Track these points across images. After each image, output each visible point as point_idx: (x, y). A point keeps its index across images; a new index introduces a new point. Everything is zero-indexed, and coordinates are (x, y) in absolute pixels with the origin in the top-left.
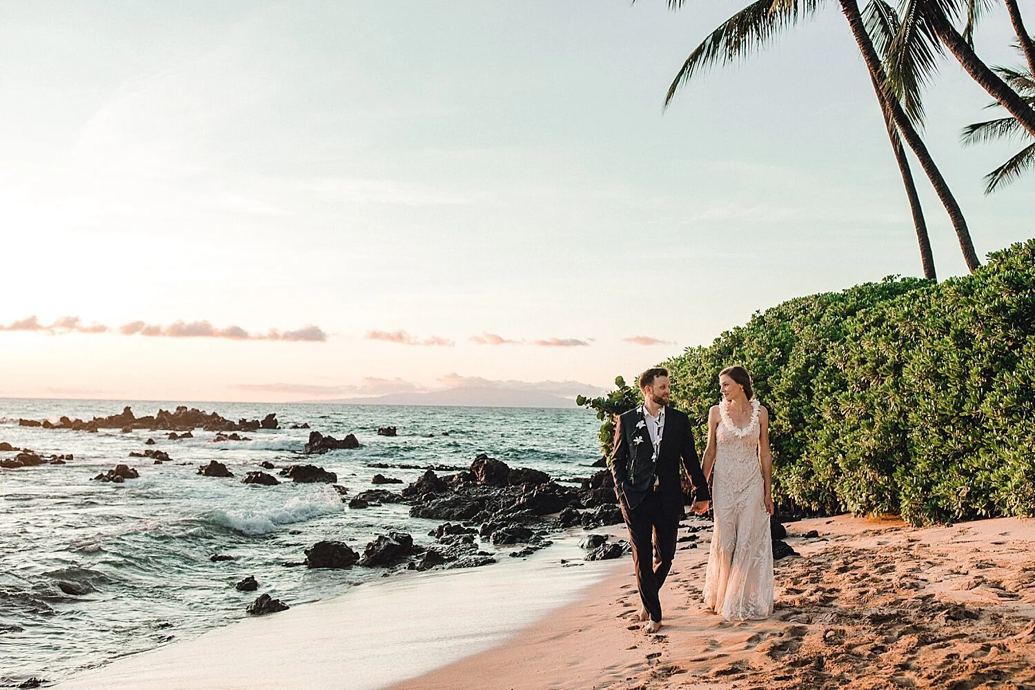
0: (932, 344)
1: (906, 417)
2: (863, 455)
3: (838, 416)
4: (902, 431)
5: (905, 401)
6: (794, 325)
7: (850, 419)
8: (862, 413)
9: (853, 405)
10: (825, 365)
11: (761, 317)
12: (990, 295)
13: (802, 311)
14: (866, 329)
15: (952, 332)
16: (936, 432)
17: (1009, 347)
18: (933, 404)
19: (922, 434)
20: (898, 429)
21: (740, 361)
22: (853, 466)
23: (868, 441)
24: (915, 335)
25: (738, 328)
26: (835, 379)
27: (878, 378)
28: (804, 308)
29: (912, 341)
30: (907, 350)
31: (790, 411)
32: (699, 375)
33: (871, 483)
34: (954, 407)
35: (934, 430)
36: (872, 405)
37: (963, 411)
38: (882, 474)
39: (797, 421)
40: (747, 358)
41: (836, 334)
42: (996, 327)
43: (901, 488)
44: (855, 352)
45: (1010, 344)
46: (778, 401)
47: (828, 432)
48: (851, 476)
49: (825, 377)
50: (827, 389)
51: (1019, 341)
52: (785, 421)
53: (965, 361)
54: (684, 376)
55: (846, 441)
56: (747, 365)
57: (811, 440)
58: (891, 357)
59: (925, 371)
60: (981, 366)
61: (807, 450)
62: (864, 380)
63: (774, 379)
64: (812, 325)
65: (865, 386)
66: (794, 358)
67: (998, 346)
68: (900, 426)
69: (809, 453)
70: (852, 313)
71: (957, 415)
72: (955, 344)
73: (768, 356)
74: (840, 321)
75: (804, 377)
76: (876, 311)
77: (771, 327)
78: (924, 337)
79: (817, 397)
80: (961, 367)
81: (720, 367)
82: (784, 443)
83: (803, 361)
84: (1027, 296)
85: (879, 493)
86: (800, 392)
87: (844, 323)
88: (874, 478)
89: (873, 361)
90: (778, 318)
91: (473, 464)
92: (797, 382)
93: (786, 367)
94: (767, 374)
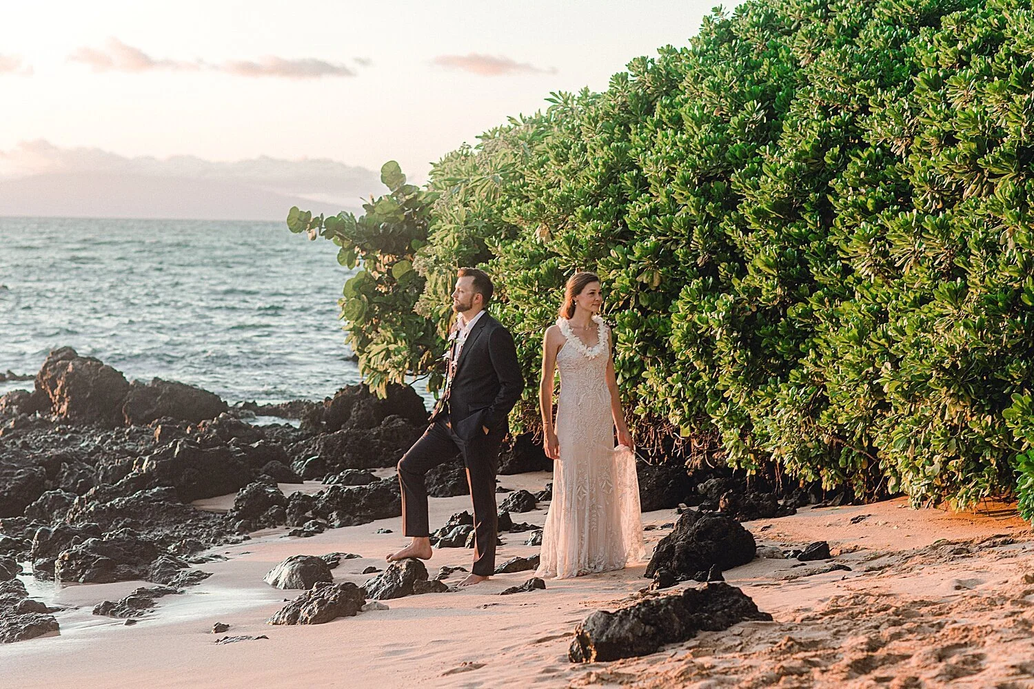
2: (938, 365)
3: (888, 269)
6: (797, 46)
7: (915, 279)
8: (940, 263)
9: (921, 244)
10: (864, 146)
11: (726, 24)
13: (819, 13)
14: (959, 60)
21: (669, 131)
22: (915, 391)
25: (670, 50)
26: (885, 179)
27: (981, 180)
31: (780, 255)
32: (573, 163)
33: (954, 429)
36: (965, 244)
38: (980, 410)
39: (795, 278)
40: (687, 124)
41: (892, 70)
43: (1020, 443)
44: (932, 114)
46: (752, 231)
47: (864, 307)
48: (911, 414)
49: (862, 175)
50: (865, 204)
52: (767, 278)
54: (541, 164)
55: (901, 330)
56: (686, 142)
57: (825, 323)
61: (816, 347)
62: (950, 184)
63: (747, 176)
64: (840, 46)
65: (951, 198)
66: (794, 126)
69: (819, 356)
70: (932, 19)
73: (734, 120)
74: (903, 39)
75: (814, 173)
76: (986, 16)
77: (746, 50)
79: (842, 221)
81: (623, 144)
82: (763, 330)
83: (814, 134)
85: (973, 457)
86: (804, 210)
87: (912, 44)
88: (963, 420)
89: (972, 140)
90: (764, 26)
91: (43, 373)
92: (799, 185)
93: (776, 147)
94: (730, 164)
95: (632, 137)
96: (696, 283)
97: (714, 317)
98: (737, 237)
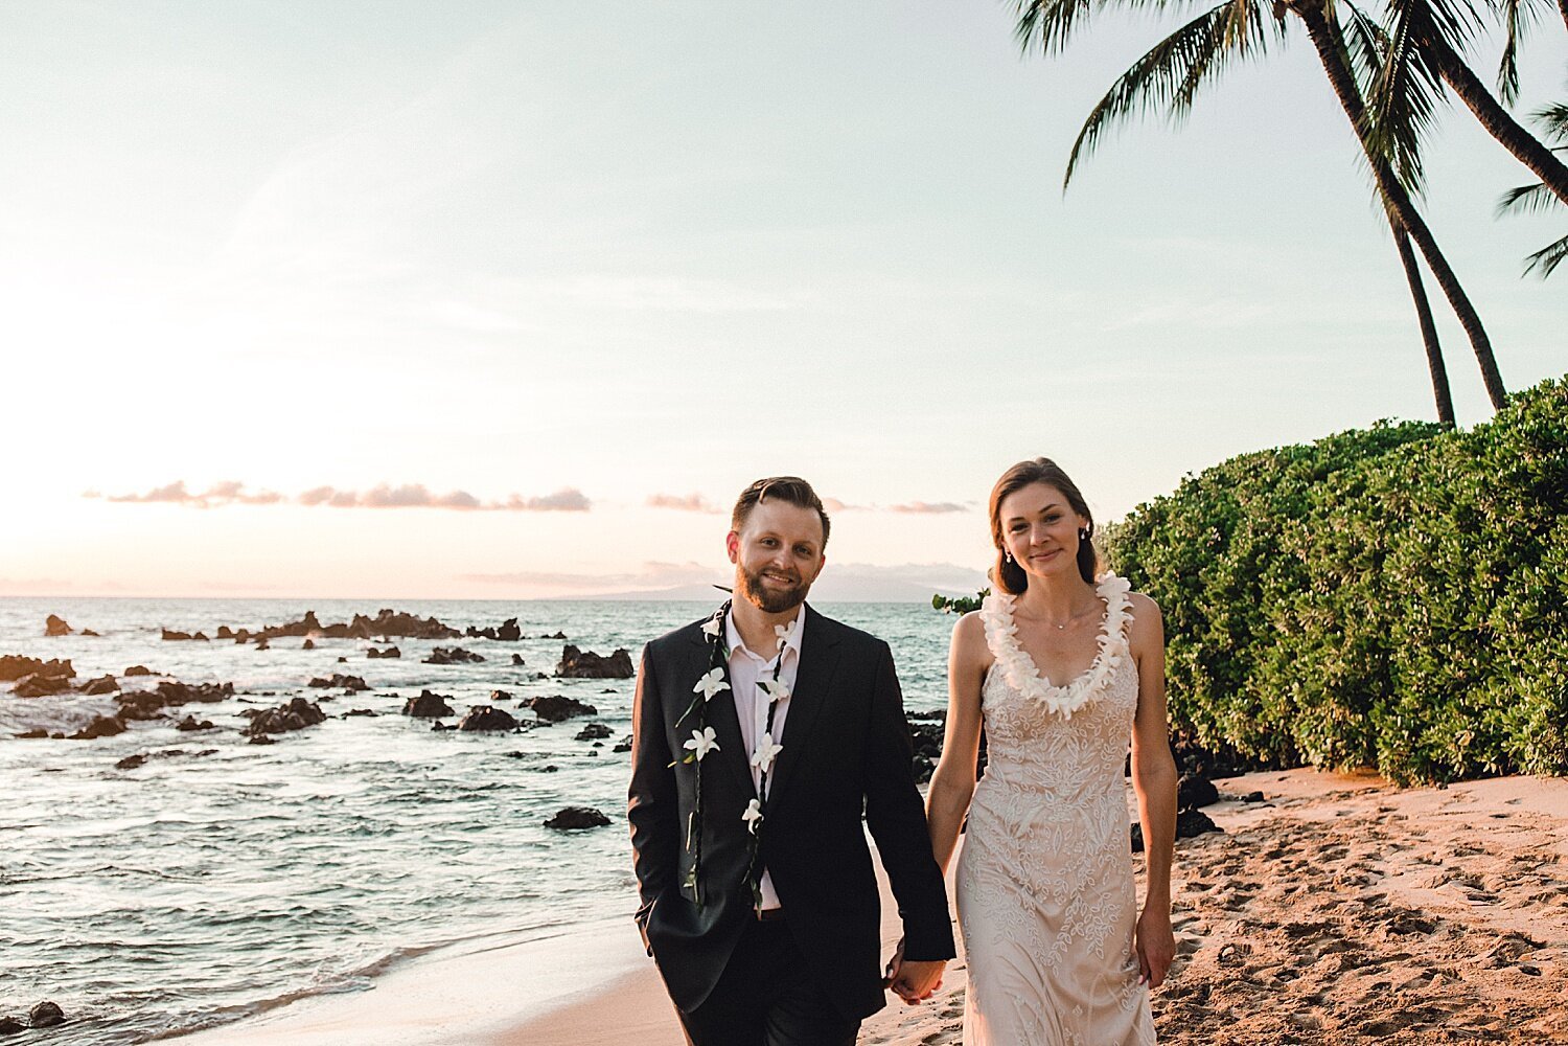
0: (1426, 525)
1: (1388, 631)
2: (1327, 684)
3: (1296, 627)
4: (1382, 650)
5: (1387, 607)
6: (1238, 494)
7: (1312, 633)
8: (1327, 624)
9: (1315, 612)
10: (1280, 554)
11: (1195, 482)
12: (1508, 455)
13: (1252, 473)
14: (1338, 501)
15: (1454, 508)
16: (1428, 653)
17: (1532, 531)
18: (1424, 612)
19: (1410, 655)
20: (1376, 647)
21: (1161, 547)
22: (1314, 700)
23: (1335, 666)
24: (1405, 511)
25: (1161, 498)
26: (1293, 573)
27: (1352, 573)
28: (1255, 468)
29: (1400, 520)
30: (1393, 533)
31: (1230, 619)
33: (1339, 724)
34: (1453, 618)
35: (1425, 650)
36: (1342, 612)
37: (1465, 624)
38: (1354, 712)
39: (1240, 633)
40: (1172, 542)
41: (1297, 508)
42: (1514, 503)
43: (1380, 732)
44: (1322, 534)
45: (1534, 527)
46: (1213, 605)
47: (1282, 650)
48: (1312, 714)
49: (1279, 571)
50: (1281, 589)
51: (1547, 523)
52: (1223, 633)
53: (1470, 552)
55: (1304, 664)
56: (1171, 553)
57: (1259, 661)
58: (1370, 543)
59: (1414, 565)
60: (1492, 558)
61: (1253, 675)
62: (1333, 576)
63: (1208, 572)
64: (1265, 493)
65: (1334, 584)
66: (1237, 542)
67: (1516, 530)
68: (1379, 643)
69: (1256, 680)
70: (1321, 476)
71: (1458, 629)
72: (1458, 527)
73: (1200, 539)
74: (1303, 488)
75: (1249, 571)
76: (1355, 473)
77: (1207, 497)
78: (1417, 515)
79: (1268, 600)
80: (1463, 560)
81: (1133, 555)
82: (1221, 665)
83: (1249, 547)
84: (1558, 458)
85: (1351, 740)
86: (1244, 592)
87: (1309, 491)
88: (1344, 717)
89: (1345, 549)
90: (1218, 483)
92: (1241, 577)
93: (1226, 555)
94: (1198, 565)
95: (1138, 550)
96: (1178, 637)
97: (1191, 657)
98: (1204, 609)
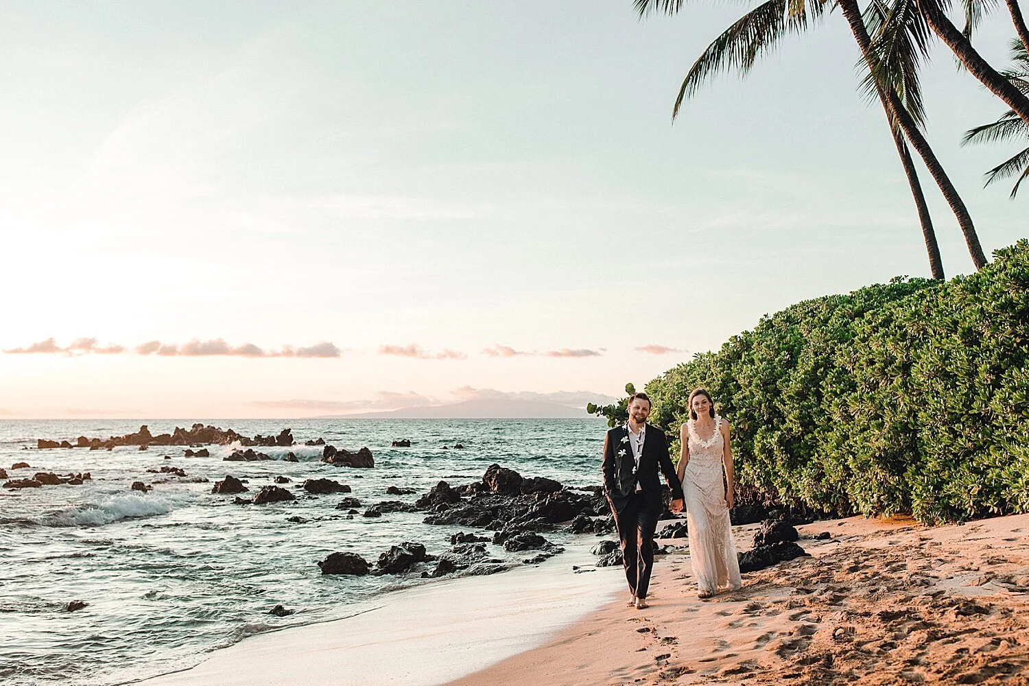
0: (940, 343)
1: (915, 417)
2: (873, 456)
3: (848, 418)
4: (912, 430)
5: (915, 400)
6: (802, 329)
7: (860, 420)
8: (871, 413)
9: (862, 406)
10: (834, 367)
11: (770, 321)
12: (998, 291)
13: (810, 314)
14: (874, 330)
15: (960, 330)
16: (946, 431)
17: (1017, 344)
18: (942, 402)
19: (933, 433)
20: (907, 428)
21: (749, 365)
22: (864, 467)
23: (878, 442)
24: (923, 334)
25: (747, 333)
26: (844, 381)
27: (887, 378)
28: (812, 310)
29: (920, 341)
30: (916, 349)
31: (800, 414)
32: (708, 380)
33: (882, 483)
34: (963, 405)
35: (944, 429)
36: (882, 405)
37: (972, 409)
38: (893, 474)
39: (807, 423)
40: (756, 362)
41: (844, 336)
42: (1004, 324)
43: (912, 487)
44: (863, 353)
45: (1019, 340)
46: (787, 404)
47: (838, 434)
48: (862, 477)
49: (834, 379)
50: (836, 391)
51: (1027, 338)
52: (795, 424)
53: (973, 359)
54: (694, 382)
55: (856, 442)
56: (756, 369)
57: (821, 442)
58: (900, 357)
59: (933, 370)
60: (990, 363)
61: (817, 452)
62: (873, 381)
63: (783, 382)
64: (821, 327)
65: (874, 386)
66: (803, 361)
67: (1006, 343)
68: (910, 426)
69: (820, 456)
70: (860, 314)
71: (967, 413)
72: (963, 343)
73: (777, 360)
74: (848, 323)
75: (813, 380)
76: (884, 311)
77: (780, 331)
78: (932, 336)
79: (827, 399)
80: (969, 365)
81: (729, 371)
82: (794, 445)
83: (812, 363)
85: (891, 493)
86: (810, 395)
87: (852, 325)
88: (885, 479)
89: (882, 362)
90: (786, 321)
91: (486, 475)
92: (807, 385)
93: (795, 370)
94: (776, 377)
95: (732, 368)
96: (763, 427)
97: (773, 440)
98: (781, 407)
